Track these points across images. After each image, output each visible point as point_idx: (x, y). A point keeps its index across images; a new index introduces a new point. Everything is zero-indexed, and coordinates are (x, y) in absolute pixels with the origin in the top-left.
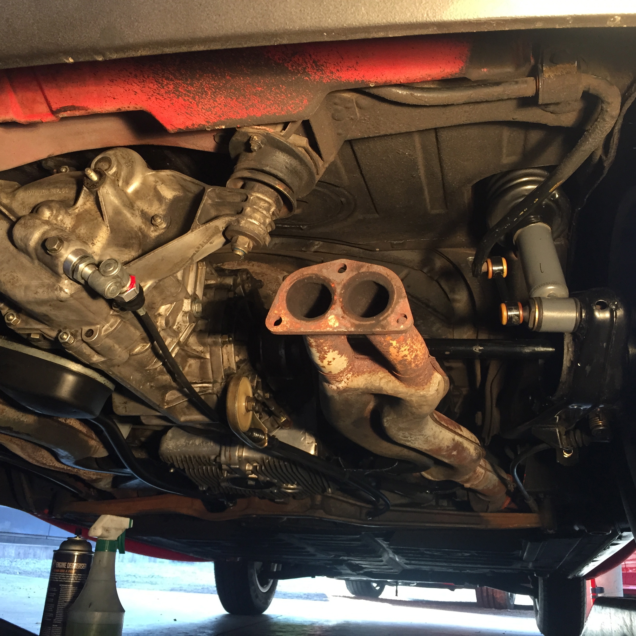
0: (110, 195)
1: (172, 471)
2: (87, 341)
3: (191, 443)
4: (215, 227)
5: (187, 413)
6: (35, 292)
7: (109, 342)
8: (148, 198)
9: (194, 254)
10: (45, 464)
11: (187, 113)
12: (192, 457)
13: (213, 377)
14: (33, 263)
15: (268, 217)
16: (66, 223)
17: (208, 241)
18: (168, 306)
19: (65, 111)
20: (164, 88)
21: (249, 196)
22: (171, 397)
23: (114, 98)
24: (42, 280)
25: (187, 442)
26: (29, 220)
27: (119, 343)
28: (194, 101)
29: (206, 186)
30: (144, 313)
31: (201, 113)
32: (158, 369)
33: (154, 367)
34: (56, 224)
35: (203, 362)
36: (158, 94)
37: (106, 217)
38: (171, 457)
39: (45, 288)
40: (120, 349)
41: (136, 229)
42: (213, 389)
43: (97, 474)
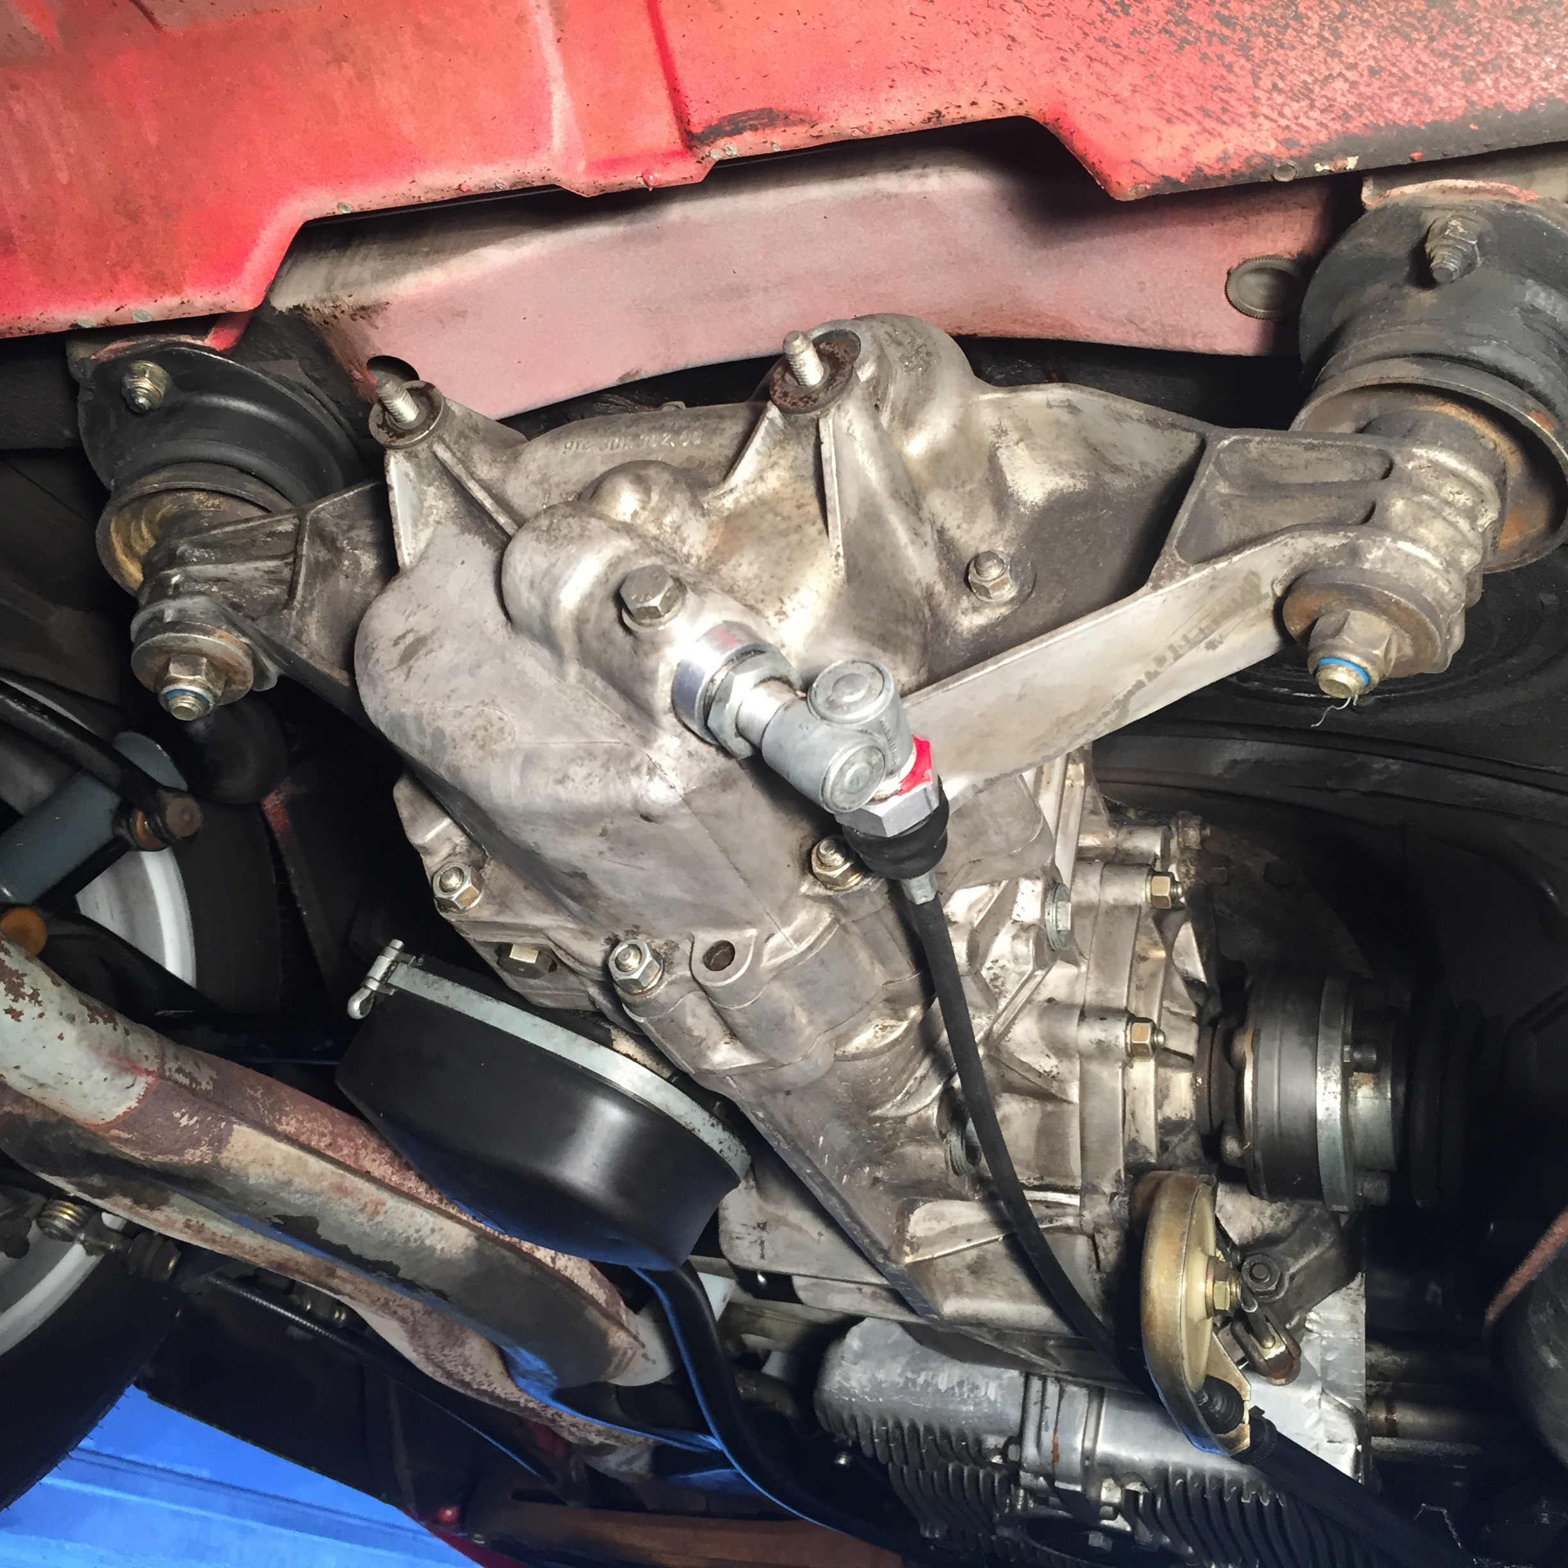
0: (857, 446)
1: (842, 1461)
2: (708, 984)
3: (921, 1380)
4: (1246, 579)
5: (969, 1288)
6: (559, 776)
7: (784, 996)
8: (968, 487)
9: (1140, 685)
10: (467, 1385)
11: (1207, 114)
12: (921, 1429)
13: (1083, 1170)
14: (562, 675)
15: (1470, 545)
16: (690, 541)
17: (1204, 633)
18: (984, 889)
19: (737, 131)
20: (1127, 14)
21: (1397, 459)
22: (928, 1224)
23: (925, 70)
24: (587, 735)
25: (910, 1375)
26: (565, 517)
27: (813, 1006)
28: (1242, 61)
29: (1212, 431)
30: (931, 898)
31: (1266, 110)
32: (911, 1121)
33: (903, 1112)
34: (655, 538)
35: (1050, 1114)
36: (1102, 40)
37: (836, 520)
38: (853, 1418)
39: (597, 763)
40: (809, 1030)
41: (917, 592)
42: (1081, 1215)
43: (609, 1435)
